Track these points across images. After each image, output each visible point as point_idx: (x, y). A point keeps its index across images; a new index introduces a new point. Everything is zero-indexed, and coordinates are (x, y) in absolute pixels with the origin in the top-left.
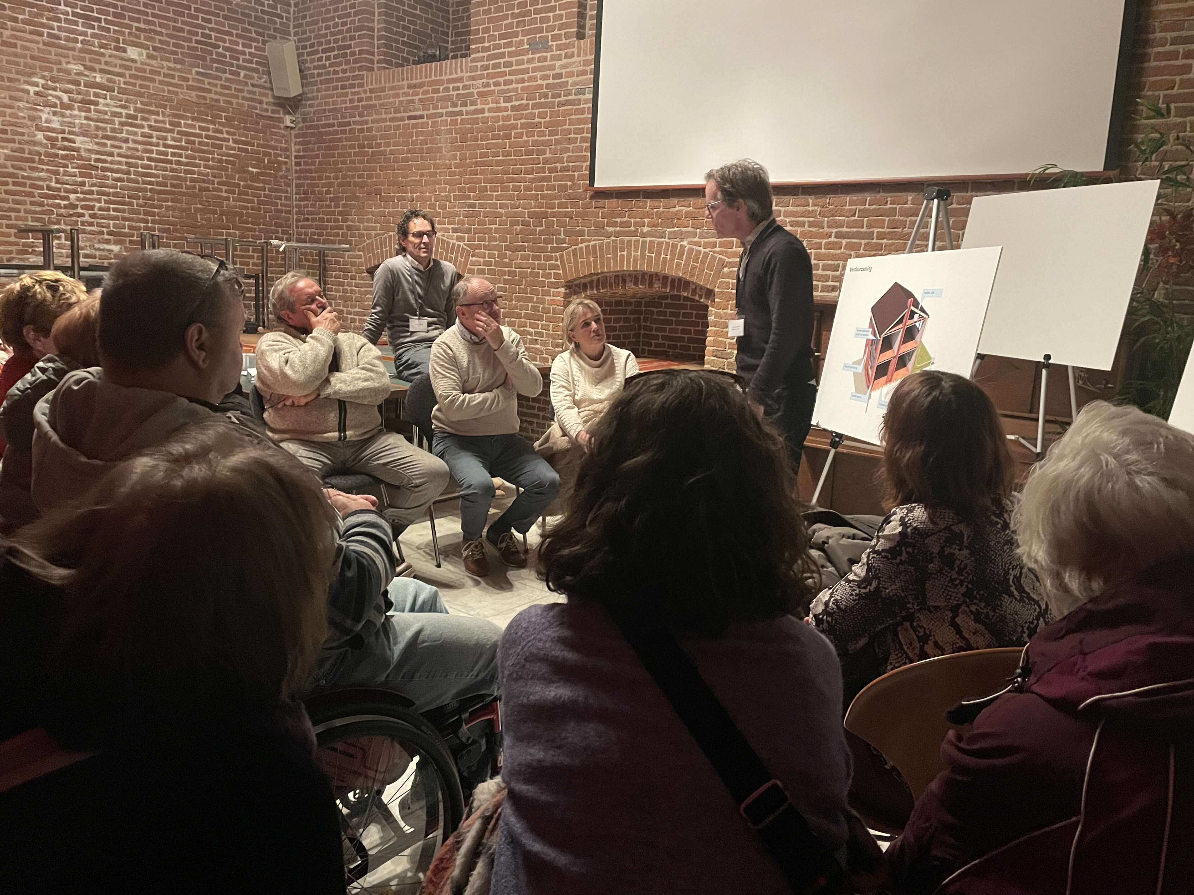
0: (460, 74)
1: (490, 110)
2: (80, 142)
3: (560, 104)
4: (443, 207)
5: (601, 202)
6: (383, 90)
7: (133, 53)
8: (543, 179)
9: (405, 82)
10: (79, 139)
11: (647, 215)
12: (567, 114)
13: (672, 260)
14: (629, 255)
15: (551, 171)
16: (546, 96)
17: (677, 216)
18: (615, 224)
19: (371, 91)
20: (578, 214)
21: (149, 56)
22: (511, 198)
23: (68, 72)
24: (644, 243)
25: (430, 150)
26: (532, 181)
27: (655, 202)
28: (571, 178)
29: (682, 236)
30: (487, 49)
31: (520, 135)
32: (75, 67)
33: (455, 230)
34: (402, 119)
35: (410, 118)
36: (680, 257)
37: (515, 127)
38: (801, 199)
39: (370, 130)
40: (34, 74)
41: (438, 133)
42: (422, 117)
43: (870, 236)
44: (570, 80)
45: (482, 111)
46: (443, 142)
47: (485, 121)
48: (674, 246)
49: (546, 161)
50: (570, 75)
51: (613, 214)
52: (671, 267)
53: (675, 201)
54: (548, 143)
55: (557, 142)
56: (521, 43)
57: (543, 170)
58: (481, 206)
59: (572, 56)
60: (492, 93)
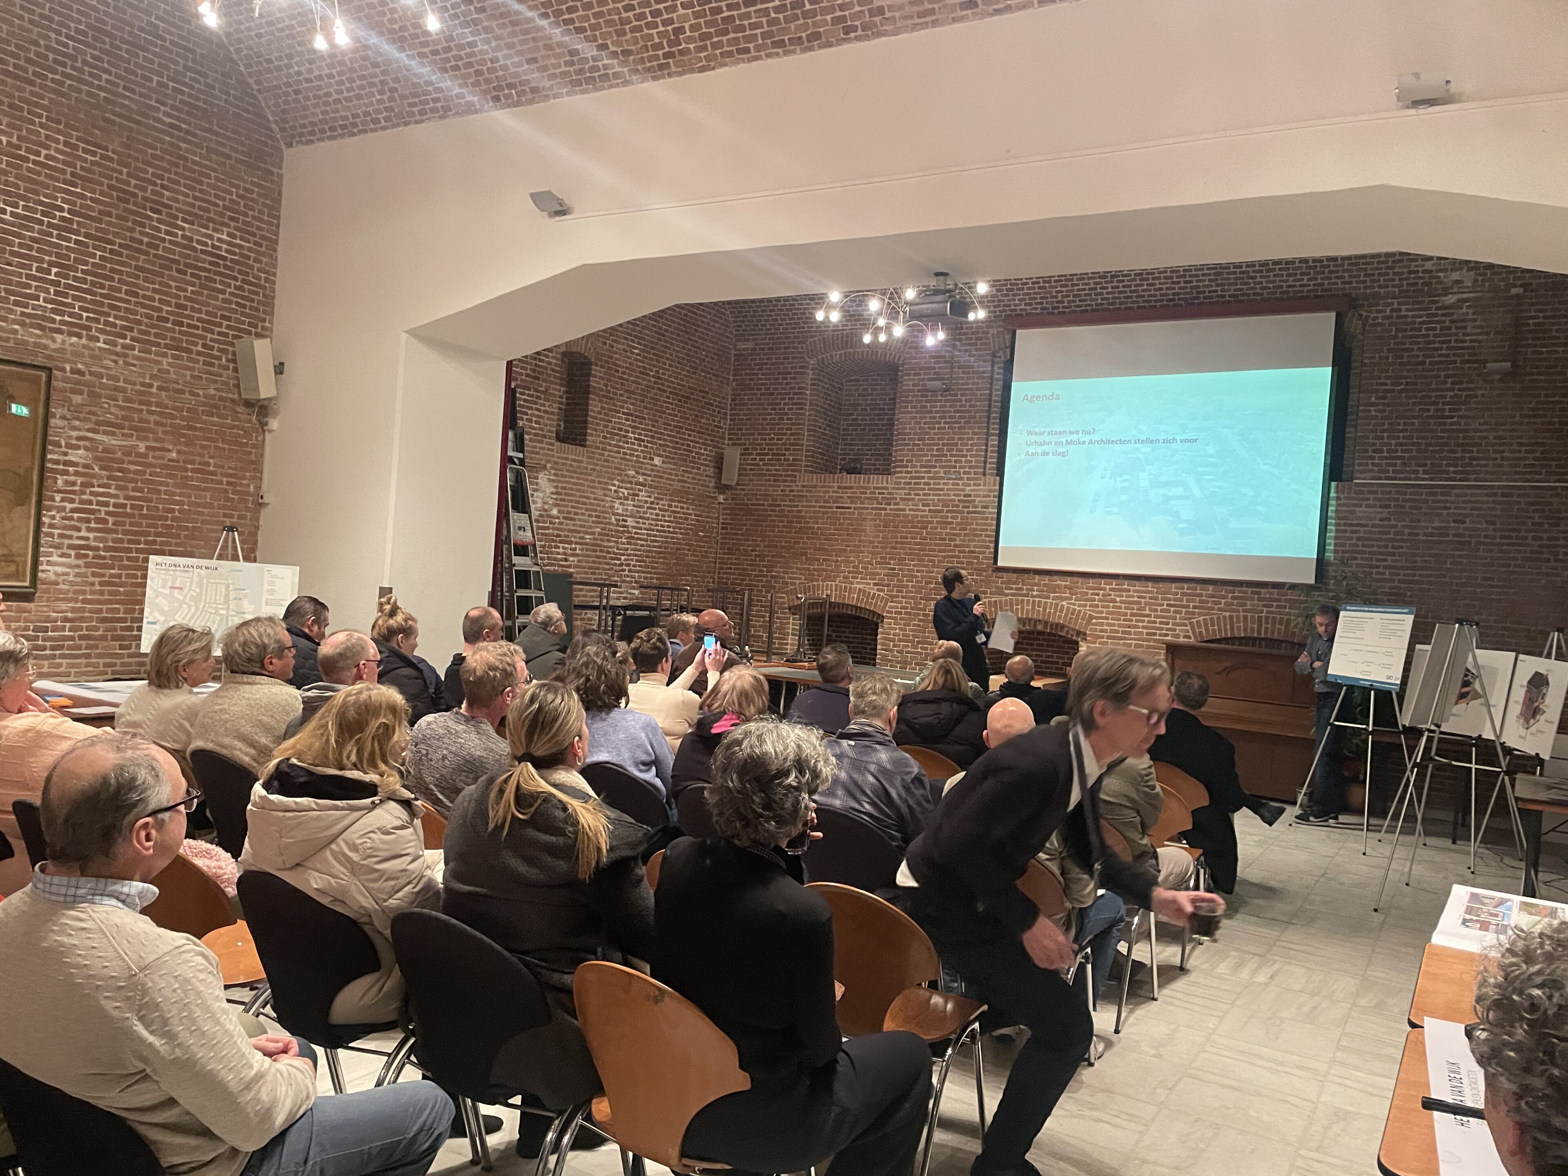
0: (885, 485)
1: (910, 510)
2: (630, 522)
3: (968, 513)
4: (866, 568)
5: (1000, 574)
6: (815, 487)
7: (657, 461)
8: (954, 557)
9: (836, 484)
10: (629, 519)
11: (1035, 585)
12: (976, 519)
13: (1055, 612)
14: (1022, 608)
15: (960, 552)
16: (958, 506)
17: (1058, 586)
18: (1011, 589)
19: (803, 486)
20: (981, 581)
21: (664, 462)
22: (926, 566)
23: (628, 476)
24: (1034, 602)
25: (854, 530)
26: (945, 557)
27: (1042, 577)
28: (977, 558)
29: (1062, 599)
30: (910, 472)
31: (936, 528)
32: (632, 473)
33: (875, 584)
34: (831, 508)
35: (837, 508)
36: (1061, 611)
37: (932, 522)
38: (1144, 583)
39: (800, 511)
40: (613, 479)
41: (864, 520)
42: (849, 508)
43: (1188, 607)
44: (978, 499)
45: (904, 510)
46: (869, 527)
47: (906, 516)
48: (1057, 605)
49: (956, 546)
50: (979, 496)
51: (1010, 582)
52: (1054, 618)
53: (1055, 577)
54: (958, 535)
55: (965, 535)
56: (939, 472)
57: (954, 551)
58: (899, 570)
59: (979, 485)
60: (913, 500)
